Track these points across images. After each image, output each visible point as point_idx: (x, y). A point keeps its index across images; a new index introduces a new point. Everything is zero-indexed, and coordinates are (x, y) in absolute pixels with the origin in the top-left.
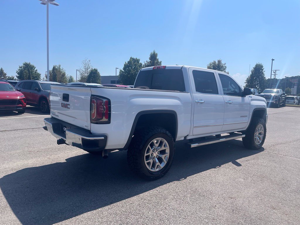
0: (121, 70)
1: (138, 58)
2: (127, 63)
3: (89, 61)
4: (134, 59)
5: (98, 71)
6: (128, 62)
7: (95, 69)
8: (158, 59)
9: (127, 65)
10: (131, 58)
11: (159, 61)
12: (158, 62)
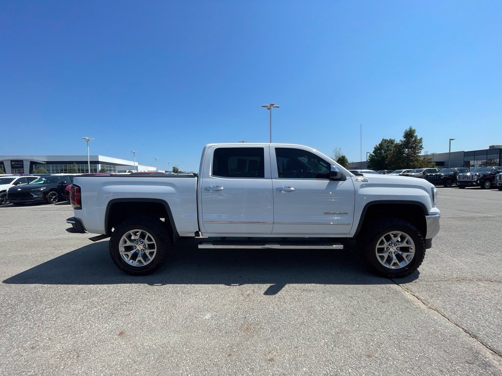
0: (371, 154)
1: (392, 139)
2: (378, 145)
3: (340, 149)
4: (387, 140)
5: (346, 157)
6: (380, 145)
7: (343, 156)
8: (416, 136)
9: (378, 148)
10: (383, 140)
11: (419, 138)
12: (415, 140)
